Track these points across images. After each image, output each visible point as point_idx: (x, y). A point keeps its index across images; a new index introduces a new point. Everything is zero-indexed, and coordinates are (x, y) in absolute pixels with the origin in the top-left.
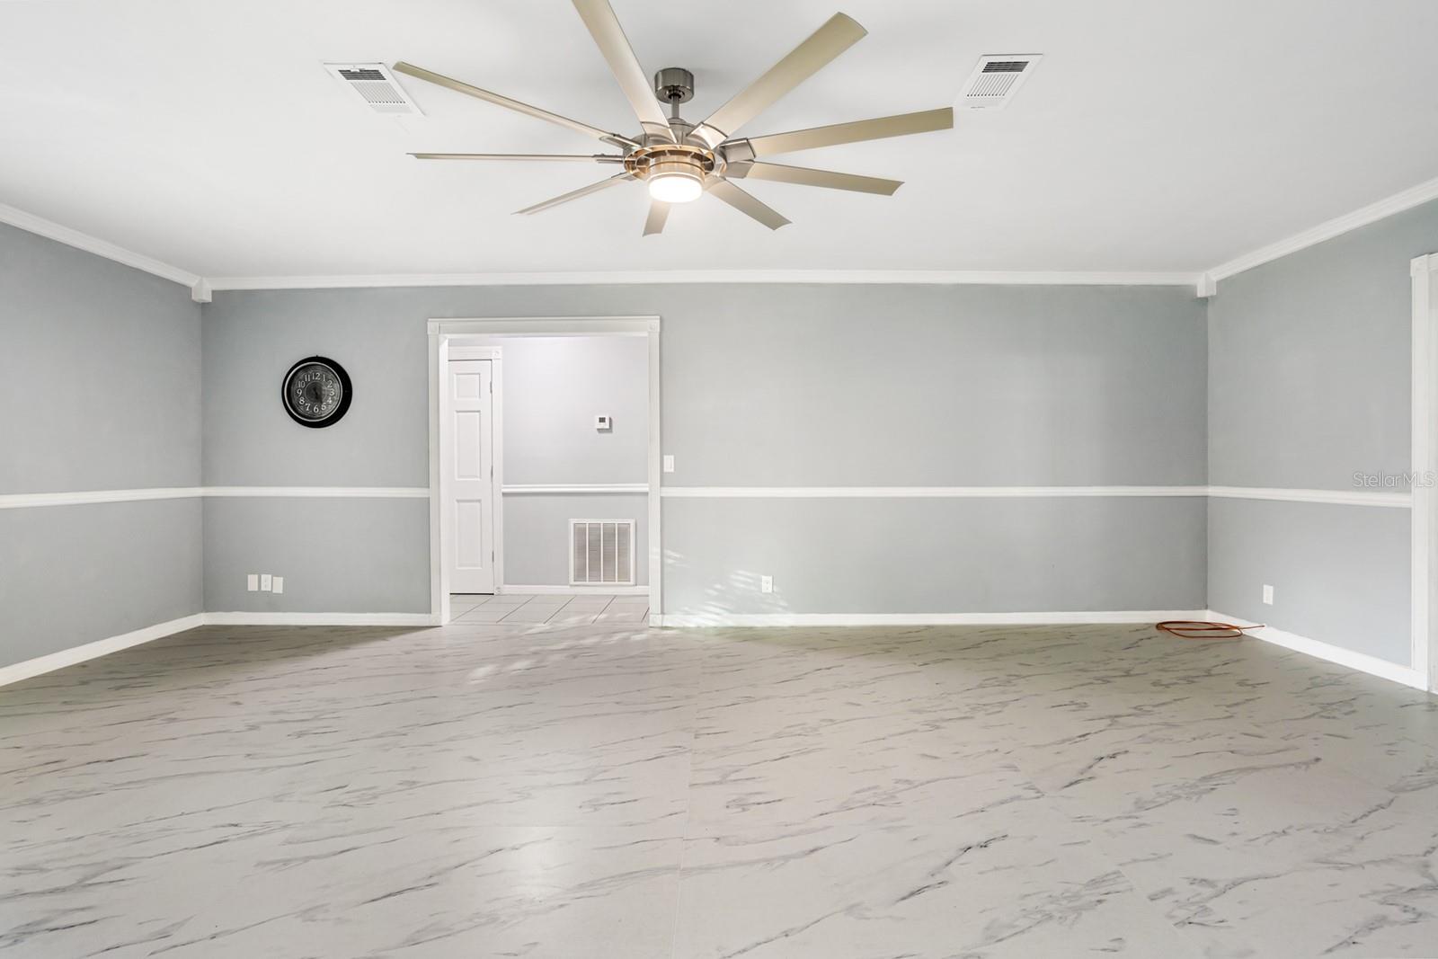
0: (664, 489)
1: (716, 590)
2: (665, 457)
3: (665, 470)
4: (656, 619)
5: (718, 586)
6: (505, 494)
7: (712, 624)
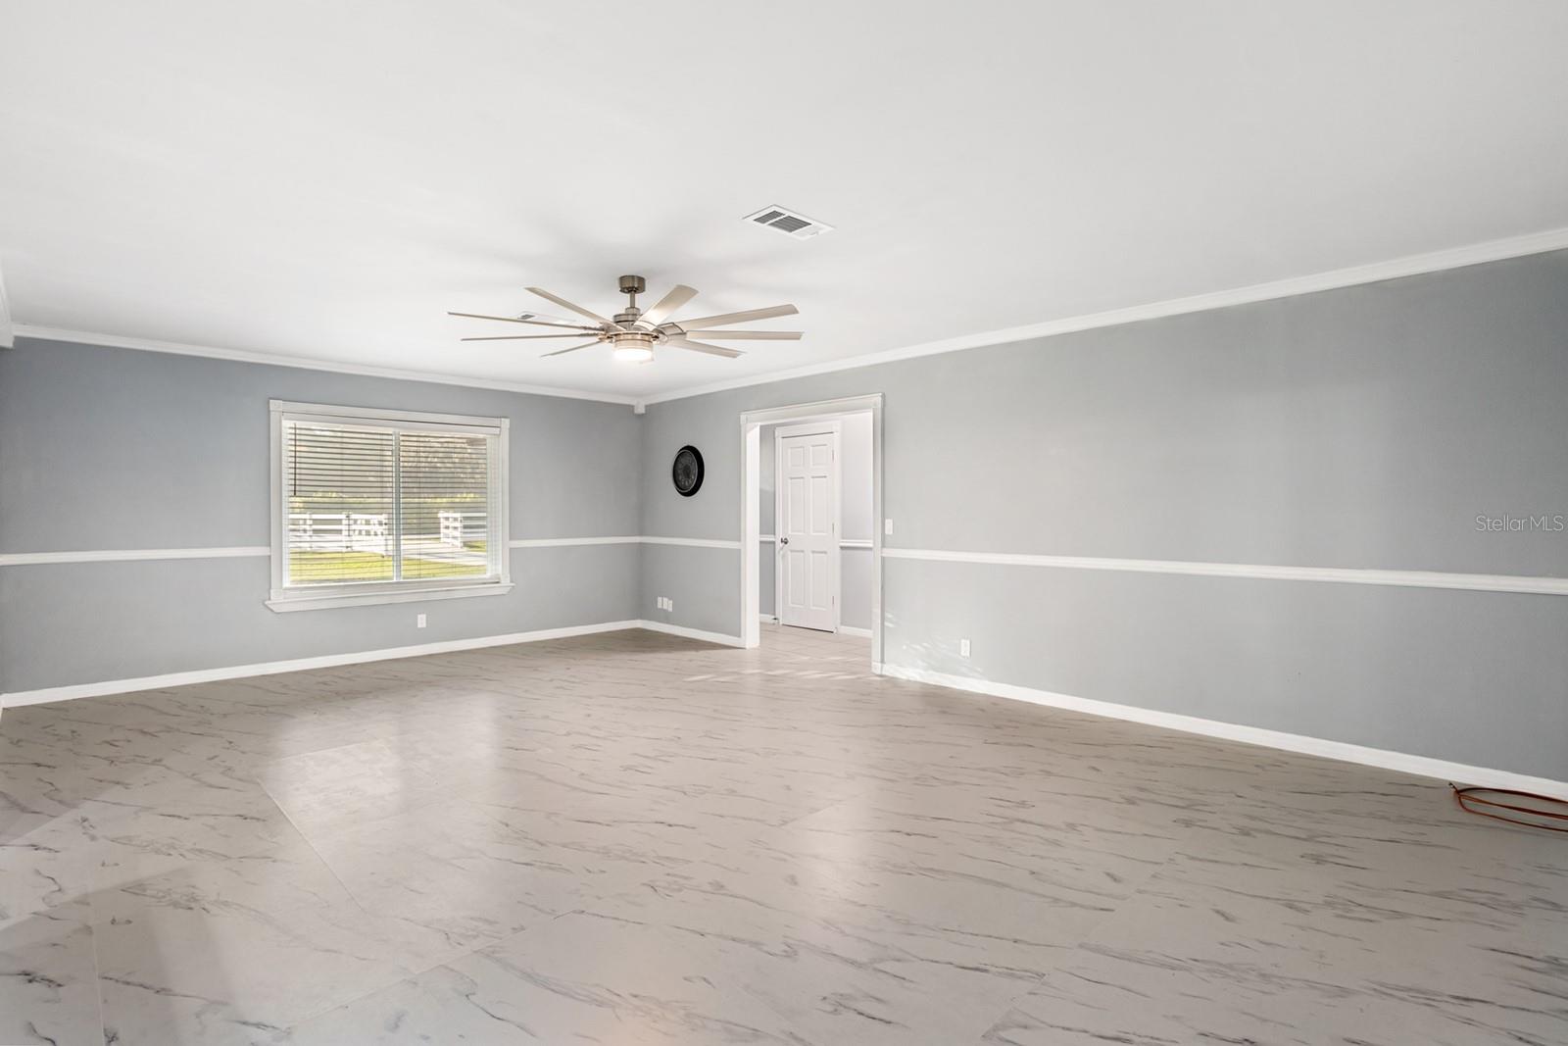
0: (885, 550)
1: (925, 647)
2: (887, 521)
3: (886, 533)
4: (877, 668)
5: (925, 644)
6: (842, 548)
7: (919, 679)
